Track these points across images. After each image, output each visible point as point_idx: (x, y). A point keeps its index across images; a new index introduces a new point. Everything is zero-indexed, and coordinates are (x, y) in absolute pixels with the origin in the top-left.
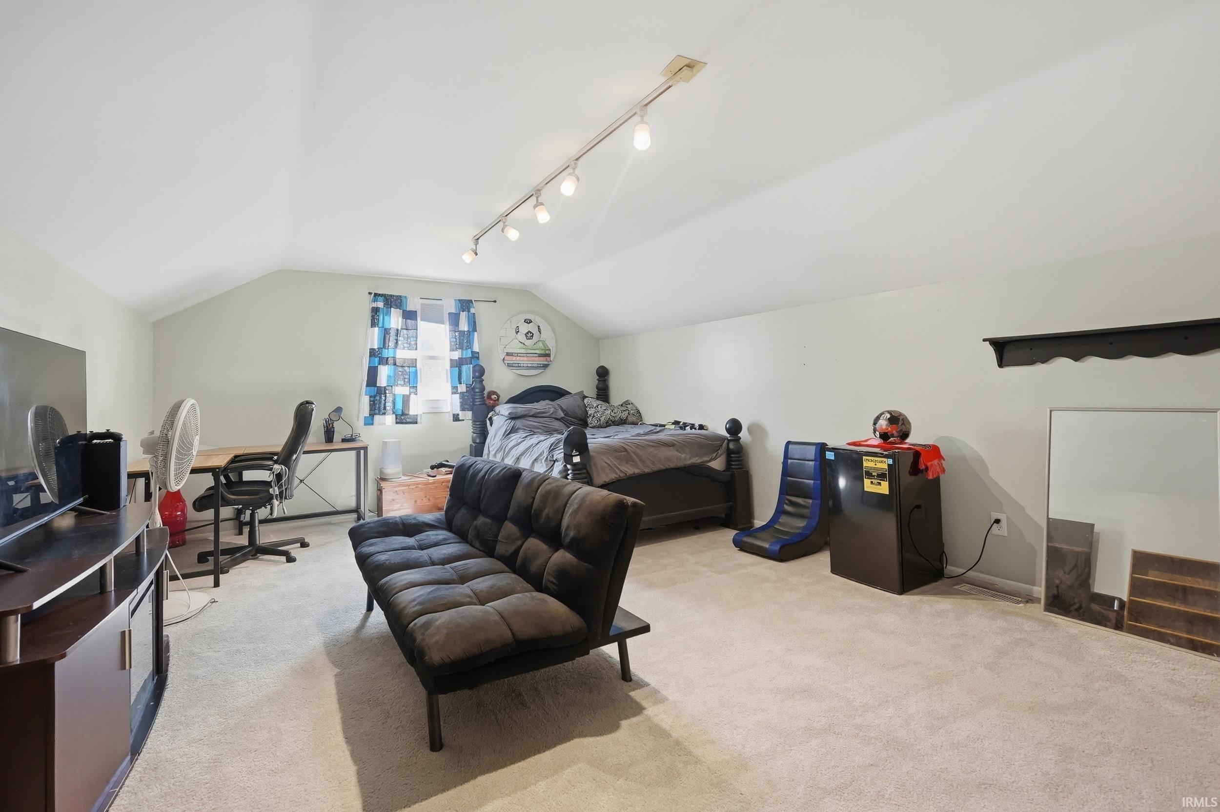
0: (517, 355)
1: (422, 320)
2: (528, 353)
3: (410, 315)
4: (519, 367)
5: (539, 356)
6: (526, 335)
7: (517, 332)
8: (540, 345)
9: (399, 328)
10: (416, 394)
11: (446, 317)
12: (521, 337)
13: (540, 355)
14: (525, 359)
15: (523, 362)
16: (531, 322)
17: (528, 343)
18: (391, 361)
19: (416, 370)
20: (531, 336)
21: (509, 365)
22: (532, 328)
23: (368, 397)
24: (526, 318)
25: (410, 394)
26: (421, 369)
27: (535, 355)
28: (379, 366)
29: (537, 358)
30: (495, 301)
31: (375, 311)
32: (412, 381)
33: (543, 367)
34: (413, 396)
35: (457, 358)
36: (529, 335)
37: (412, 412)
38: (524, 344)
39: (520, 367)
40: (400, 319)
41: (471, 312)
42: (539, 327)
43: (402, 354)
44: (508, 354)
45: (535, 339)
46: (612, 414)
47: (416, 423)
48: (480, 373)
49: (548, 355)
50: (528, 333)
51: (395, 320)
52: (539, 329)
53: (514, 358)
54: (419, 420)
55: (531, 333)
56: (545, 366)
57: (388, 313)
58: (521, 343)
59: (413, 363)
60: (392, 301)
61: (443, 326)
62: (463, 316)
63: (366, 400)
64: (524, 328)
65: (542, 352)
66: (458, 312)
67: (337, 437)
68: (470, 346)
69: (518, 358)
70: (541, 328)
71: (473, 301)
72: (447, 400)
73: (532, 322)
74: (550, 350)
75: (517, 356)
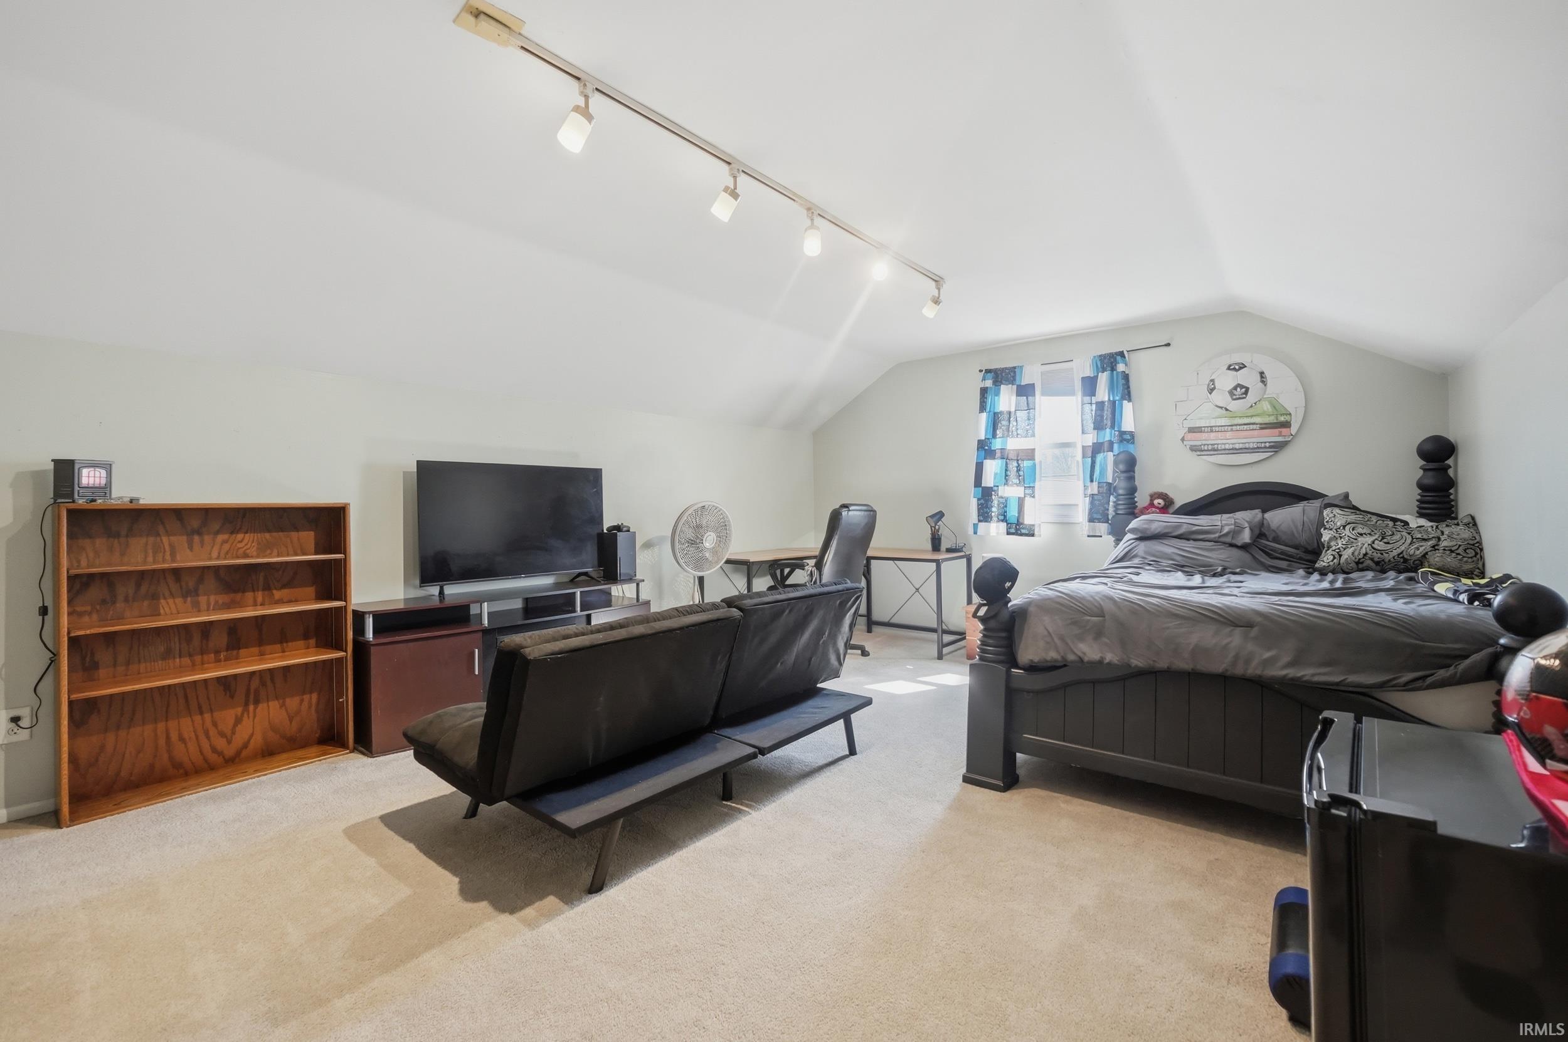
0: (1211, 429)
1: (1043, 394)
2: (1236, 425)
3: (1025, 391)
4: (1215, 450)
5: (1262, 429)
6: (1231, 393)
7: (1211, 391)
8: (1266, 406)
9: (1013, 410)
10: (1034, 497)
11: (1078, 385)
12: (1221, 397)
13: (1265, 426)
14: (1229, 435)
15: (1224, 441)
16: (1242, 366)
17: (1234, 406)
18: (998, 454)
19: (1035, 465)
20: (1244, 394)
21: (1193, 449)
22: (1242, 377)
23: (975, 500)
24: (1229, 363)
25: (1025, 497)
26: (1041, 462)
27: (1255, 427)
28: (985, 461)
29: (1256, 432)
30: (1168, 345)
31: (984, 391)
32: (1027, 479)
33: (1270, 447)
34: (1028, 500)
35: (1091, 444)
36: (1240, 391)
37: (1028, 520)
38: (1227, 410)
39: (1217, 450)
40: (1014, 398)
41: (1119, 370)
42: (1262, 373)
43: (1014, 444)
44: (1192, 430)
45: (1251, 397)
46: (1380, 545)
47: (1033, 535)
48: (1129, 465)
49: (1286, 425)
50: (1235, 388)
51: (1006, 399)
52: (1262, 377)
53: (1204, 436)
54: (1036, 533)
55: (1242, 387)
56: (1278, 447)
57: (997, 394)
58: (1221, 408)
59: (1030, 454)
60: (1001, 376)
61: (1073, 398)
62: (1103, 378)
63: (974, 503)
64: (1227, 381)
65: (1272, 419)
66: (1096, 374)
67: (943, 547)
68: (1114, 422)
69: (1213, 435)
70: (1267, 374)
71: (1125, 353)
72: (1077, 505)
73: (1246, 367)
74: (1290, 414)
75: (1212, 431)
